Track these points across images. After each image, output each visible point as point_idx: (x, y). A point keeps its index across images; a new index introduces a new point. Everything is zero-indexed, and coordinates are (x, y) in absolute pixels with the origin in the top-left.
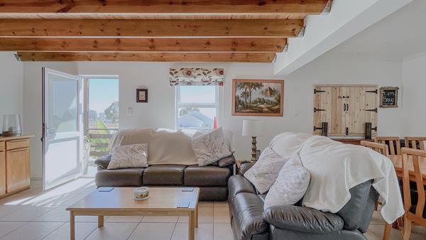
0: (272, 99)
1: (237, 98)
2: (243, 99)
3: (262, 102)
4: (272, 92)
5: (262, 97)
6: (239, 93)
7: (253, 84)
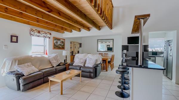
0: (63, 44)
1: (54, 43)
2: (56, 44)
3: (61, 45)
4: (63, 42)
5: (60, 43)
6: (55, 42)
7: (58, 39)
